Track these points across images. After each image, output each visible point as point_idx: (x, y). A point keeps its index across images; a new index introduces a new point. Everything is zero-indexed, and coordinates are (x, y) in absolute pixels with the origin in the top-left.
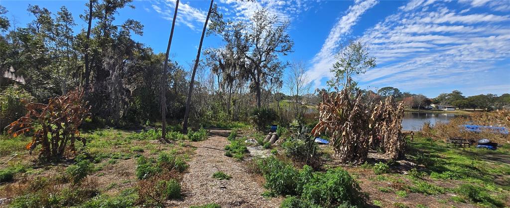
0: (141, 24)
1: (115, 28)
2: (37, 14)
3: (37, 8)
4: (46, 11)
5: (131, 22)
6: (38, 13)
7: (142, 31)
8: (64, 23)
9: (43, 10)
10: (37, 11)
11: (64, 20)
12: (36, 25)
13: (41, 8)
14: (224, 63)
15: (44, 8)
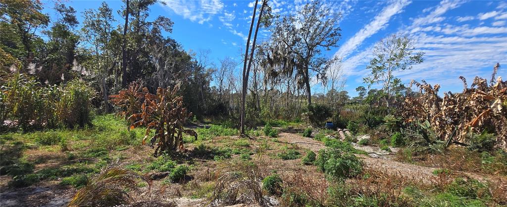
0: (172, 21)
1: (149, 24)
2: (63, 13)
3: (63, 7)
4: (72, 9)
5: (162, 19)
6: (64, 11)
7: (171, 28)
8: (103, 19)
10: (63, 10)
11: (104, 16)
12: (62, 23)
13: (67, 7)
14: (273, 58)
15: (70, 7)
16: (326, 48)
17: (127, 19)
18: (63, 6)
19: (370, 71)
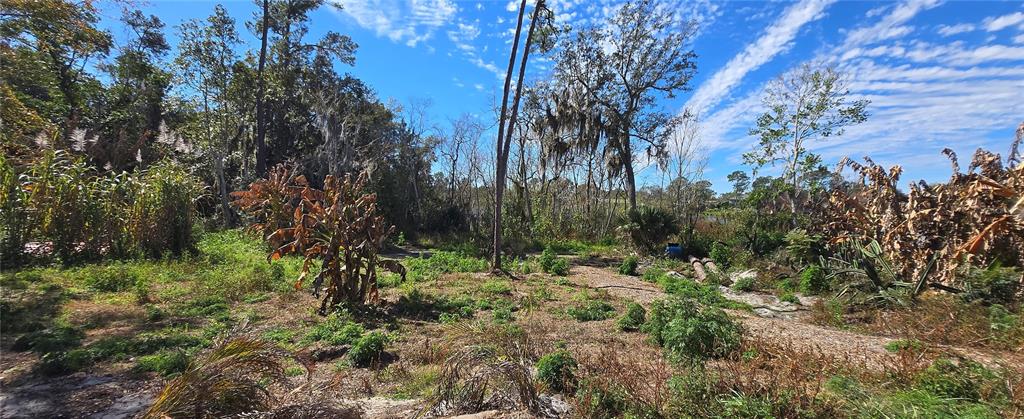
0: (354, 41)
1: (310, 48)
2: (138, 29)
3: (138, 16)
4: (156, 20)
5: (334, 38)
6: (140, 25)
7: (353, 56)
8: (218, 40)
9: (150, 19)
10: (139, 22)
11: (220, 34)
12: (137, 49)
13: (147, 15)
14: (557, 114)
15: (152, 16)
16: (667, 93)
17: (264, 39)
18: (138, 14)
19: (757, 140)
